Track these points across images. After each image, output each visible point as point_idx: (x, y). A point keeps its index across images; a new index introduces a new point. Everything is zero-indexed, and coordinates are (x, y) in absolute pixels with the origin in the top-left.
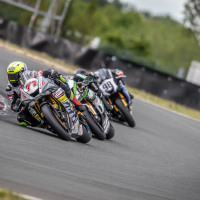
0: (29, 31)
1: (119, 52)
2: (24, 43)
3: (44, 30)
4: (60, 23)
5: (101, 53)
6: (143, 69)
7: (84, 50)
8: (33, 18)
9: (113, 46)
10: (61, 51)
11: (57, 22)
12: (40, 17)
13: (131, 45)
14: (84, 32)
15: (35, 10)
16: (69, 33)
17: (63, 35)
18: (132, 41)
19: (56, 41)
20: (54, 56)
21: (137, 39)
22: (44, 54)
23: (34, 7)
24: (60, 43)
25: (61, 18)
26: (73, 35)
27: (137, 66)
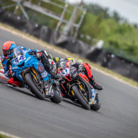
0: (55, 34)
1: (116, 51)
2: (51, 42)
3: (66, 33)
4: (77, 29)
5: (104, 52)
6: (132, 65)
7: (92, 49)
8: (59, 24)
9: (113, 47)
10: (76, 48)
11: (75, 28)
12: (64, 24)
13: (125, 47)
14: (93, 36)
15: (61, 19)
16: (82, 36)
17: (78, 37)
18: (125, 44)
19: (74, 41)
20: (72, 51)
21: (130, 43)
22: (65, 50)
23: (60, 17)
24: (76, 42)
25: (78, 26)
26: (85, 37)
27: (128, 62)
